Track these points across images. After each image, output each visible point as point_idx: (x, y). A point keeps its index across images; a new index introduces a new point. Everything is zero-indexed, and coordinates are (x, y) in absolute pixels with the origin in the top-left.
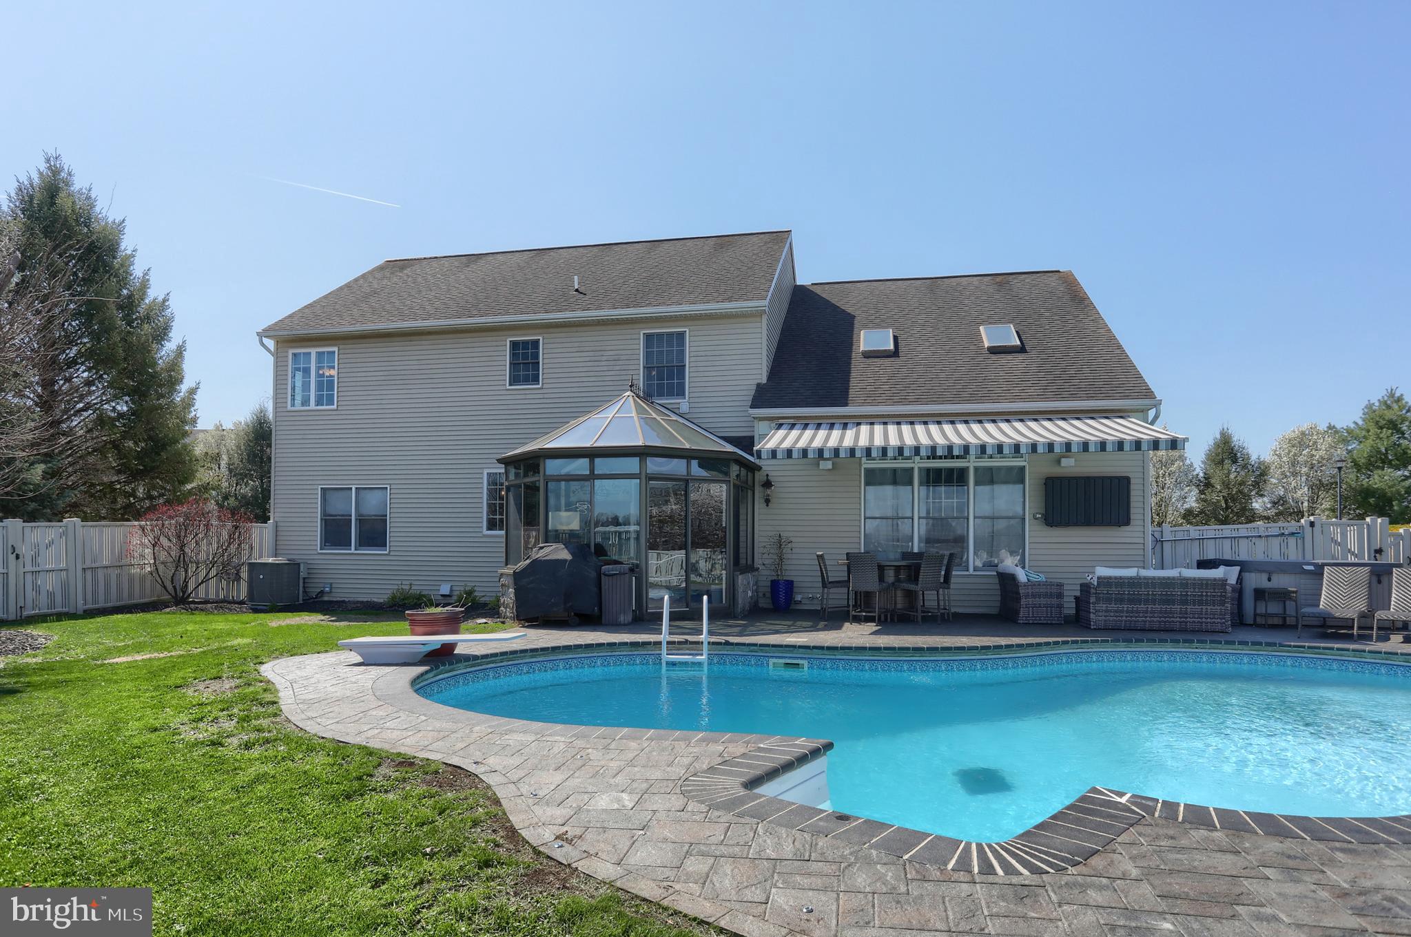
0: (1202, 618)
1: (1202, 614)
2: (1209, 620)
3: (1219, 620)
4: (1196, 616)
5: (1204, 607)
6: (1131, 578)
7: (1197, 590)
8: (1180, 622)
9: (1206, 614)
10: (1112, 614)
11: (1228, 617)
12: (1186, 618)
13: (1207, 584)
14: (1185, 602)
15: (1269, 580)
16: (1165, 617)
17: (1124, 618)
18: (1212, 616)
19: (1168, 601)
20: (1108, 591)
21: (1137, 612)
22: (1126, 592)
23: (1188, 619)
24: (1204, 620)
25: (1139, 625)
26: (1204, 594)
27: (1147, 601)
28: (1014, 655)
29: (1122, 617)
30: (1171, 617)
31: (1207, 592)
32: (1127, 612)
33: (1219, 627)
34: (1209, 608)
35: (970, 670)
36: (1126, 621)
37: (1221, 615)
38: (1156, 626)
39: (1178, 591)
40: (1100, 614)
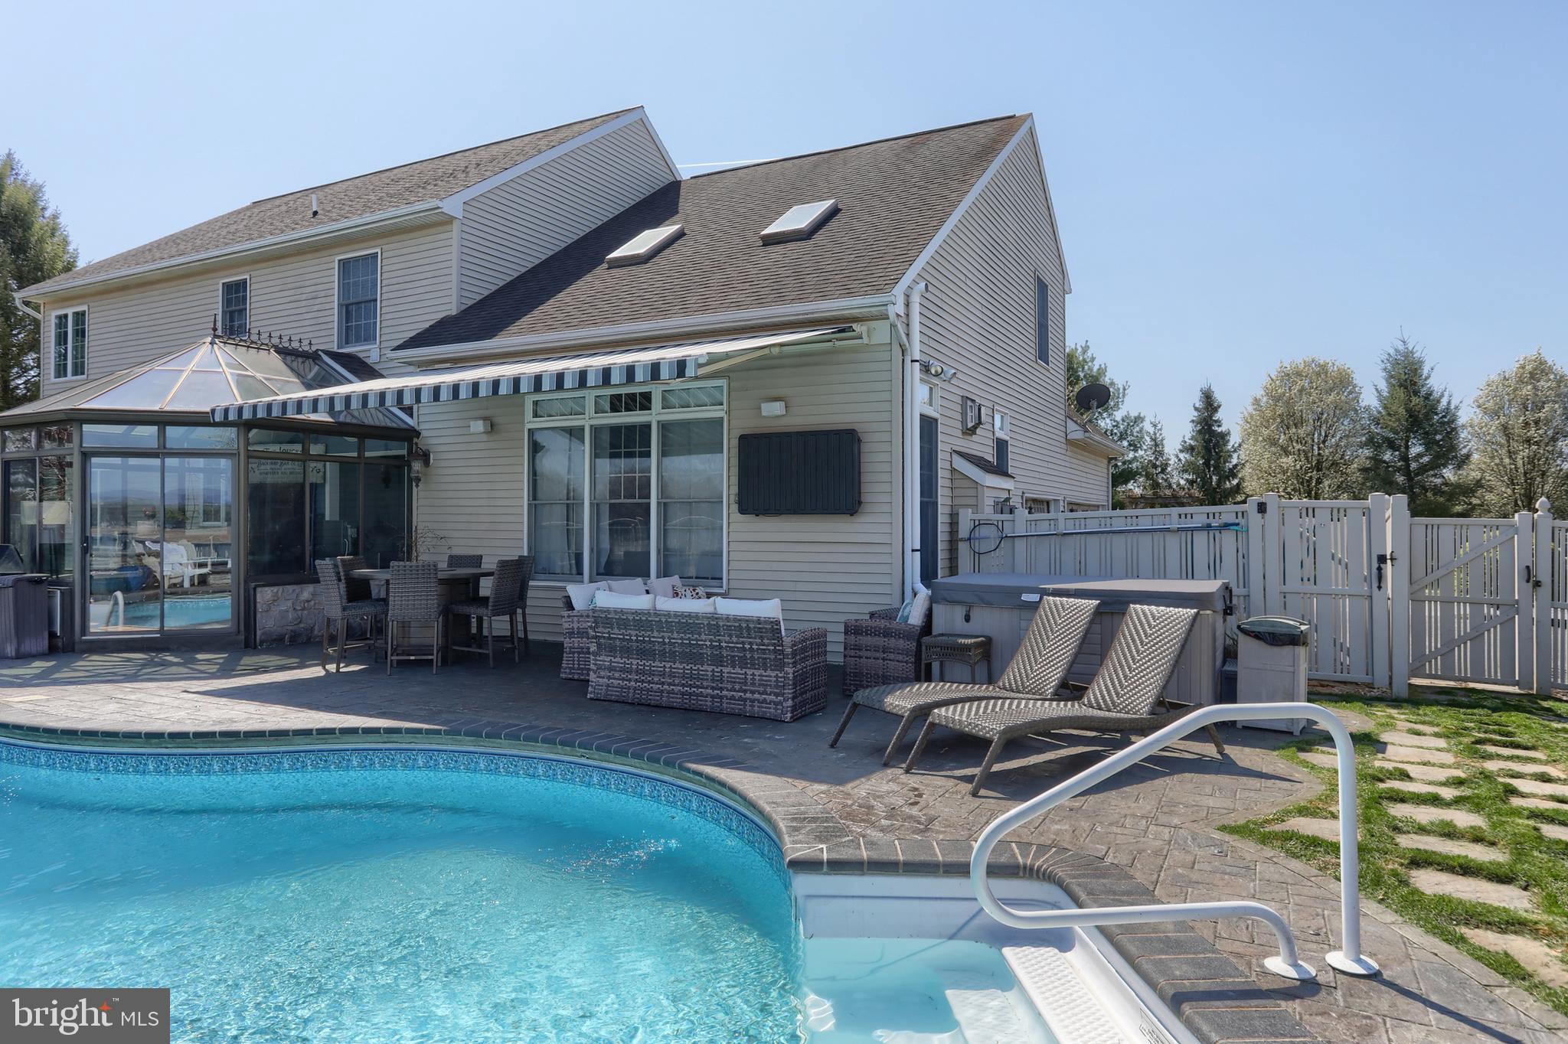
0: (745, 691)
1: (745, 683)
2: (756, 696)
3: (772, 697)
4: (737, 687)
5: (750, 672)
6: (636, 612)
7: (734, 639)
8: (713, 697)
9: (753, 684)
10: (617, 675)
11: (789, 692)
12: (721, 689)
13: (748, 629)
14: (718, 661)
15: (967, 619)
16: (691, 686)
17: (633, 683)
18: (761, 689)
19: (692, 655)
20: (609, 633)
21: (651, 673)
22: (634, 638)
23: (725, 693)
24: (748, 695)
25: (654, 699)
26: (747, 646)
27: (663, 656)
28: (226, 750)
29: (630, 680)
30: (698, 687)
31: (751, 643)
32: (637, 672)
33: (771, 711)
34: (757, 673)
35: (136, 771)
36: (635, 689)
37: (777, 687)
38: (676, 701)
39: (706, 639)
40: (602, 673)
